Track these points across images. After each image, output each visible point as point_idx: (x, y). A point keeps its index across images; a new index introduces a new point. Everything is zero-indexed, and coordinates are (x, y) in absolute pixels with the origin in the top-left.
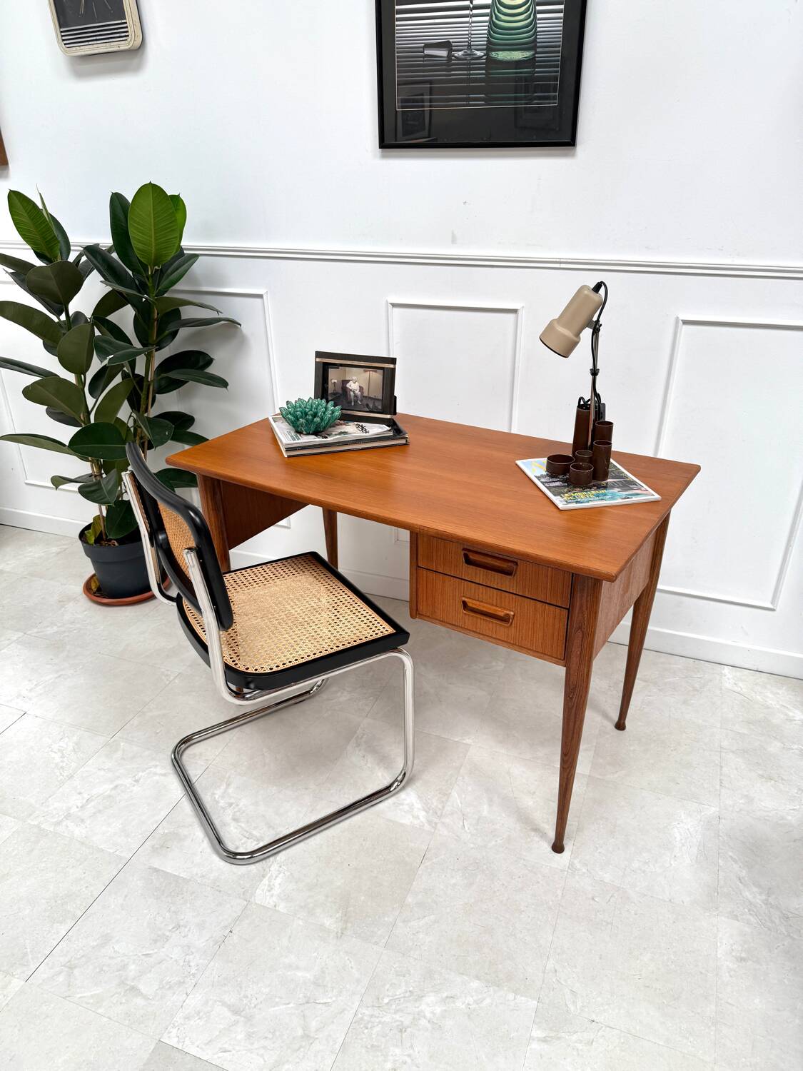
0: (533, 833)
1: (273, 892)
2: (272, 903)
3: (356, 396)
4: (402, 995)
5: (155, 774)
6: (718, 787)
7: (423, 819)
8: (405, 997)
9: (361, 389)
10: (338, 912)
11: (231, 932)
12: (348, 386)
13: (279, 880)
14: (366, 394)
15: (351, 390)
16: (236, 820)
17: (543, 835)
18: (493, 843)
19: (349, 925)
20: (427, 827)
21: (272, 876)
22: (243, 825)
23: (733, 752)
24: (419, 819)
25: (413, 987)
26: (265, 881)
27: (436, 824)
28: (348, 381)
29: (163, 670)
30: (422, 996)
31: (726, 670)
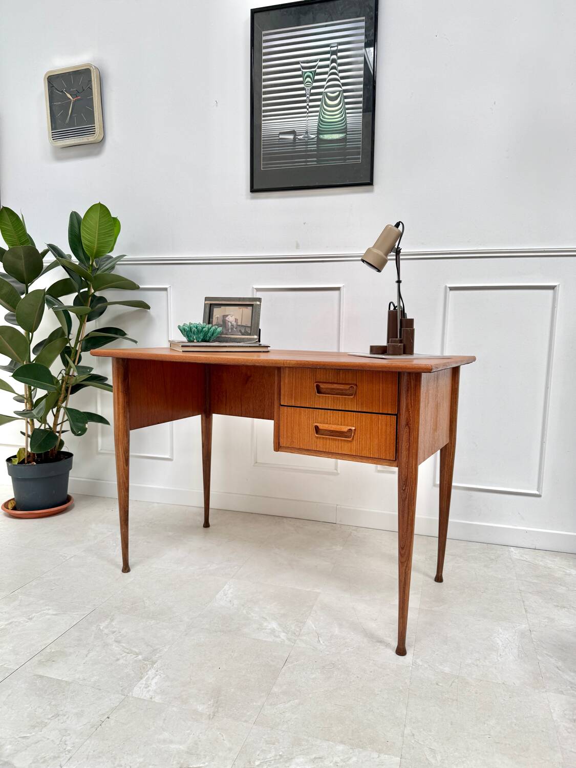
0: (378, 644)
1: (150, 688)
2: (148, 697)
3: (232, 325)
4: (272, 758)
5: (48, 614)
6: (525, 613)
7: (284, 638)
8: (275, 760)
9: (236, 320)
10: (210, 700)
11: (108, 718)
12: (227, 319)
13: (155, 680)
14: (239, 324)
15: (229, 321)
16: (118, 642)
17: (388, 645)
18: (346, 650)
19: (220, 709)
20: (287, 642)
21: (149, 677)
22: (124, 645)
23: (530, 593)
24: (280, 637)
25: (283, 752)
26: (143, 681)
27: (295, 640)
28: (227, 316)
29: (61, 554)
30: (292, 759)
31: (512, 549)
